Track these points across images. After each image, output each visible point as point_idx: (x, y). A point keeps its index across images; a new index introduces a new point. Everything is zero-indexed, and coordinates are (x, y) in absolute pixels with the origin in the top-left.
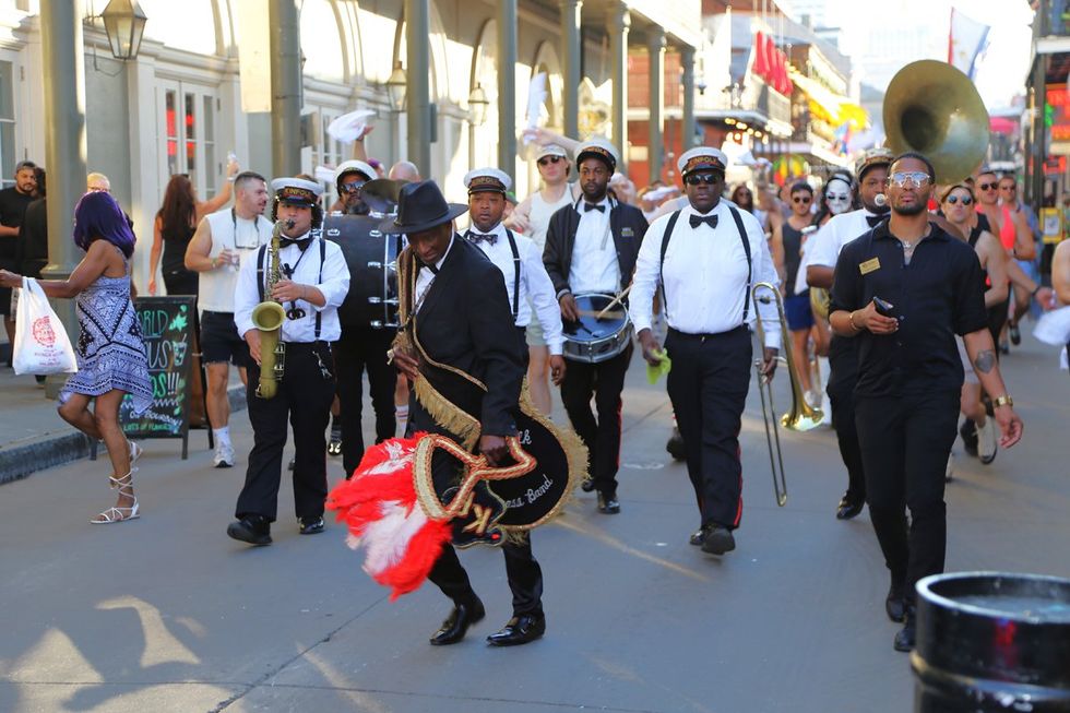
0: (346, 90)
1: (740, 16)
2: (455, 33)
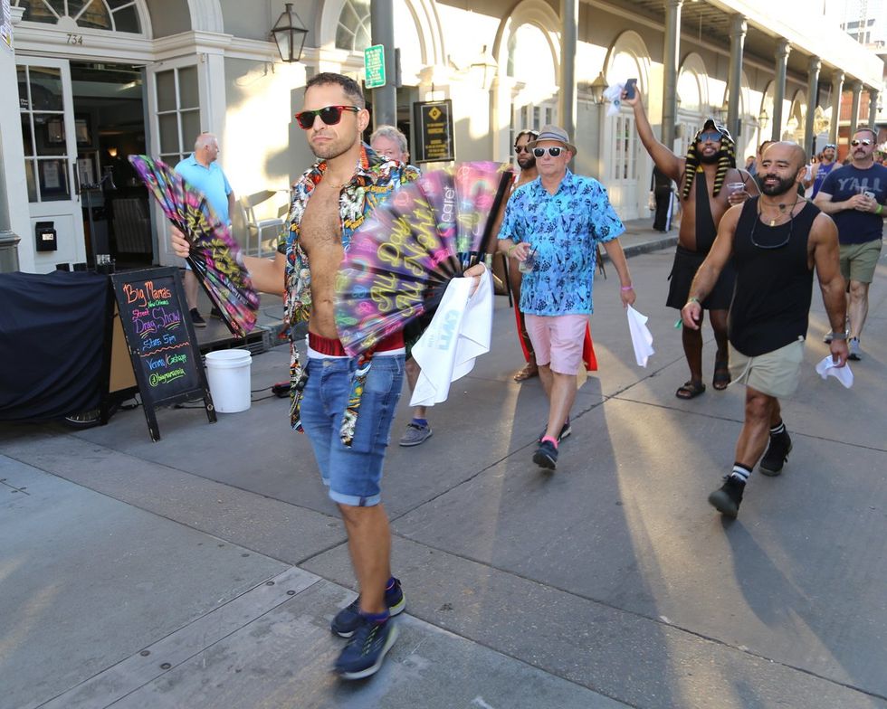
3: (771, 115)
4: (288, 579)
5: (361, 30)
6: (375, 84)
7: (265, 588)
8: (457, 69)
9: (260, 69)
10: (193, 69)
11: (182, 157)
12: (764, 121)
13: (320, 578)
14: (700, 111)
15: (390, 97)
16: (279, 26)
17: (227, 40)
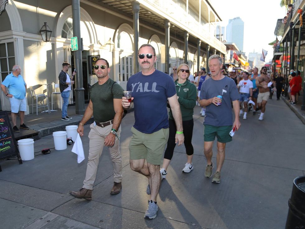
0: (176, 60)
1: (232, 50)
2: (192, 52)
3: (197, 61)
4: (48, 216)
5: (70, 32)
6: (75, 49)
7: (39, 220)
8: (102, 45)
9: (36, 44)
10: (12, 43)
11: (9, 73)
12: (195, 63)
13: (58, 215)
14: (176, 59)
15: (80, 54)
16: (42, 29)
17: (24, 34)
